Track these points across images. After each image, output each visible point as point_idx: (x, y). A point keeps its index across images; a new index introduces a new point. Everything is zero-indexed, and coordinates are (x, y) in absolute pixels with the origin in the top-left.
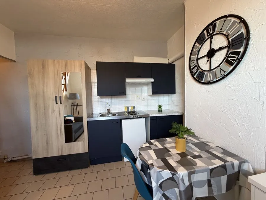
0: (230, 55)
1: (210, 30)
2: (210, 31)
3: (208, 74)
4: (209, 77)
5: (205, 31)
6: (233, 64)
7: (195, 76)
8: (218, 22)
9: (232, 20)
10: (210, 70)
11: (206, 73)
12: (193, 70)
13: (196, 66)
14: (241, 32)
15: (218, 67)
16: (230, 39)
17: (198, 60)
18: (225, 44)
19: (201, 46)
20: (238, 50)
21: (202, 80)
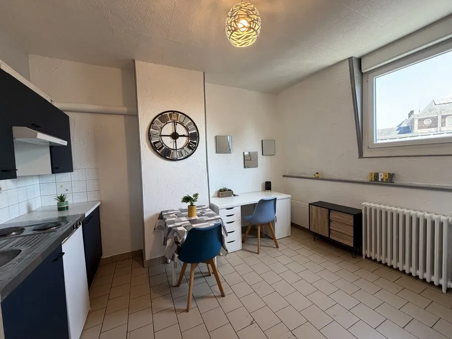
0: (191, 143)
1: (173, 116)
3: (175, 153)
4: (176, 155)
5: (168, 113)
6: (193, 150)
7: (159, 152)
8: (180, 114)
9: (190, 121)
10: (176, 149)
11: (172, 151)
12: (157, 145)
13: (160, 141)
14: (195, 131)
15: (183, 148)
16: (189, 132)
17: (161, 136)
18: (186, 134)
19: (163, 124)
20: (195, 141)
21: (169, 156)
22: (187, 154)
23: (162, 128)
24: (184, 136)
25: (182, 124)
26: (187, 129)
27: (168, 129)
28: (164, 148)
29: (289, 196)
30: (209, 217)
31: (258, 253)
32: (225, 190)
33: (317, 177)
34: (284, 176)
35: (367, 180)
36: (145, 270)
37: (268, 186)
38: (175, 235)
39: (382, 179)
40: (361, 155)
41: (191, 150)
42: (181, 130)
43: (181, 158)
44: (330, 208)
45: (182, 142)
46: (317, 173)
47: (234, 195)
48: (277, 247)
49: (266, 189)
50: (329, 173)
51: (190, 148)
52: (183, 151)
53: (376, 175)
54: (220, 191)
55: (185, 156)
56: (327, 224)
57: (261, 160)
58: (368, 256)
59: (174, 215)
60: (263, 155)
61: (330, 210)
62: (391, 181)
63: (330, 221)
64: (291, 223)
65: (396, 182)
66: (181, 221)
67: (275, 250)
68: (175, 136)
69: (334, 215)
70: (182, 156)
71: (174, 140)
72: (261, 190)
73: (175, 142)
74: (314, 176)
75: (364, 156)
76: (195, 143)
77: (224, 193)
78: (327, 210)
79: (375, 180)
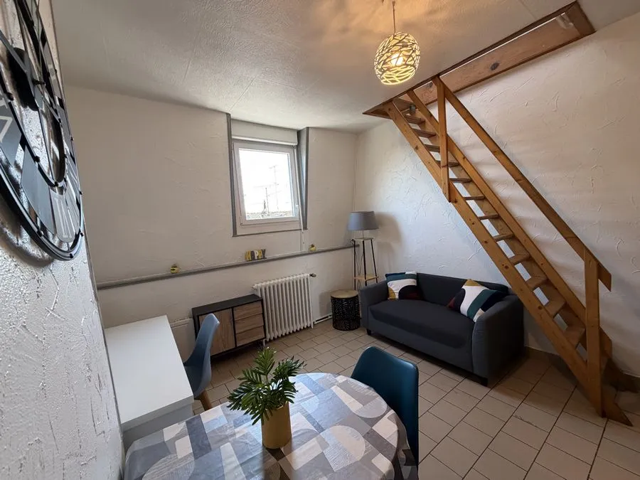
29: (166, 317)
33: (174, 273)
35: (242, 261)
39: (258, 257)
40: (235, 234)
44: (233, 305)
46: (175, 266)
50: (186, 265)
56: (232, 330)
61: (233, 309)
62: (264, 258)
63: (234, 322)
65: (268, 256)
69: (239, 313)
74: (171, 273)
75: (238, 234)
78: (230, 310)
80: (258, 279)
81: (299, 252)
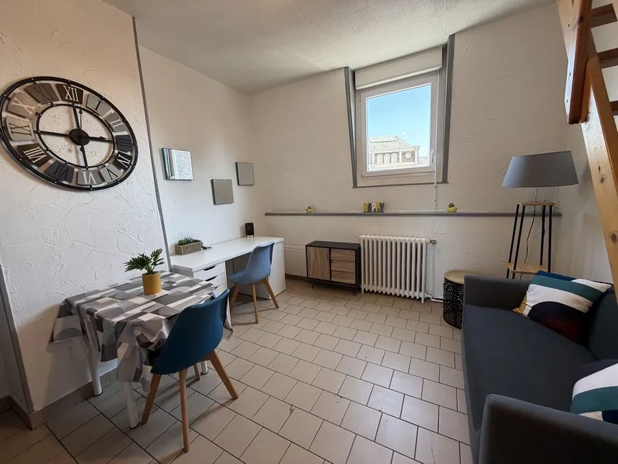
0: (119, 156)
1: (68, 92)
2: (68, 94)
3: (85, 173)
4: (86, 178)
5: (52, 83)
6: (125, 169)
7: (41, 170)
8: (86, 93)
9: (112, 111)
10: (86, 167)
11: (76, 170)
12: (29, 154)
13: (38, 145)
14: (126, 133)
15: (102, 165)
16: (114, 134)
17: (38, 133)
18: (105, 135)
19: (42, 107)
20: (129, 153)
21: (71, 181)
22: (115, 178)
23: (39, 115)
24: (101, 139)
25: (93, 113)
26: (109, 128)
27: (58, 119)
28: (51, 162)
29: (282, 239)
30: (191, 286)
31: (256, 323)
32: (188, 242)
33: (309, 213)
34: (267, 214)
35: (362, 211)
36: (38, 434)
37: (249, 230)
38: (138, 332)
39: (375, 210)
40: (355, 186)
41: (122, 170)
42: (91, 126)
43: (100, 185)
44: (331, 247)
45: (97, 153)
46: (310, 208)
47: (205, 248)
48: (277, 307)
49: (247, 234)
50: (321, 207)
51: (119, 166)
52: (104, 172)
53: (370, 206)
54: (181, 243)
55: (108, 180)
56: (328, 266)
57: (237, 191)
58: (367, 290)
59: (107, 299)
60: (238, 184)
61: (330, 249)
62: (382, 211)
63: (330, 260)
64: (286, 275)
65: (386, 212)
66: (137, 306)
67: (274, 312)
68: (78, 137)
69: (335, 254)
70: (103, 180)
71: (79, 147)
72: (240, 236)
73: (82, 150)
74: (305, 212)
75: (358, 186)
76: (130, 158)
77: (188, 246)
78: (328, 249)
79: (369, 211)
80: (368, 231)
81: (433, 211)
